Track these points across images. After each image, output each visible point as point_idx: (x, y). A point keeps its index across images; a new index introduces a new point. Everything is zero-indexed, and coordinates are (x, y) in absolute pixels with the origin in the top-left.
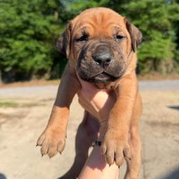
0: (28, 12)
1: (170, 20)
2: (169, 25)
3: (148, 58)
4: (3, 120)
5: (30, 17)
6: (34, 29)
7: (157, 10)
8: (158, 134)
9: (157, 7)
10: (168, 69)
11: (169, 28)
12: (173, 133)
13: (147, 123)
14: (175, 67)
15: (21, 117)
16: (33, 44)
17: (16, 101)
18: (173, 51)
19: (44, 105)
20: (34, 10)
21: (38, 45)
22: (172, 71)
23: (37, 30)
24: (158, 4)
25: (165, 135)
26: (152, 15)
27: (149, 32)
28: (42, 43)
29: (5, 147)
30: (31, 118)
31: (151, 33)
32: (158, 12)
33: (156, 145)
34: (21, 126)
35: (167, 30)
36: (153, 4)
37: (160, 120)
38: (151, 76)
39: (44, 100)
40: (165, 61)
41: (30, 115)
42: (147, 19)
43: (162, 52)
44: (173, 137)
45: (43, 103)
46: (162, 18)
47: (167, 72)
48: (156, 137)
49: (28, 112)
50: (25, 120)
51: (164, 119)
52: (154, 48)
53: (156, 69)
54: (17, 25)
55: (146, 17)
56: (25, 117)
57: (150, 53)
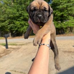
0: (21, 10)
4: (12, 50)
5: (22, 12)
6: (23, 17)
7: (71, 8)
8: (66, 55)
9: (71, 7)
12: (71, 55)
13: (63, 51)
15: (18, 49)
16: (23, 22)
17: (17, 43)
19: (27, 45)
21: (25, 23)
23: (24, 17)
25: (68, 55)
26: (68, 10)
27: (67, 17)
28: (26, 22)
29: (13, 58)
30: (21, 49)
31: (69, 17)
33: (64, 58)
34: (18, 52)
36: (69, 6)
37: (68, 50)
38: (69, 34)
39: (27, 43)
41: (21, 48)
42: (66, 12)
43: (73, 25)
44: (71, 56)
45: (26, 44)
48: (65, 56)
49: (21, 47)
50: (20, 50)
51: (70, 50)
53: (71, 31)
54: (17, 15)
55: (66, 11)
56: (20, 49)
57: (68, 25)
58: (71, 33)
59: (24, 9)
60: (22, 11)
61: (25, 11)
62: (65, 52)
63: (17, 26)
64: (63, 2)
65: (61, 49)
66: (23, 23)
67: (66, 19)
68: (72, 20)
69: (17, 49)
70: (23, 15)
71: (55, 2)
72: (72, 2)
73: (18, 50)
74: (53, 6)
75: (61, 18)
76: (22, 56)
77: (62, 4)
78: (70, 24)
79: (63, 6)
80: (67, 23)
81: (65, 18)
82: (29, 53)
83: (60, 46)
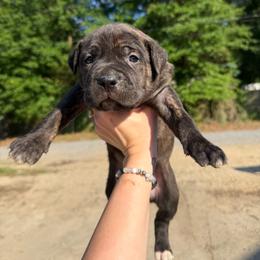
0: (30, 36)
1: (229, 48)
2: (229, 54)
3: (201, 101)
5: (33, 44)
6: (38, 60)
7: (213, 34)
8: (226, 208)
9: (211, 30)
10: (229, 115)
11: (228, 59)
12: (246, 205)
13: (208, 192)
14: (238, 112)
15: (22, 189)
16: (36, 83)
17: (13, 167)
18: (235, 91)
19: (56, 172)
20: (38, 34)
21: (45, 84)
22: (235, 118)
23: (42, 62)
24: (213, 25)
25: (235, 208)
26: (205, 42)
27: (201, 65)
28: (49, 80)
30: (37, 190)
31: (205, 66)
32: (214, 37)
33: (225, 224)
34: (24, 204)
35: (225, 62)
36: (207, 27)
37: (225, 188)
38: (206, 126)
39: (55, 165)
40: (225, 104)
41: (36, 187)
42: (197, 47)
43: (220, 92)
44: (247, 211)
45: (53, 168)
46: (218, 45)
47: (228, 120)
48: (224, 212)
49: (33, 182)
52: (209, 87)
53: (212, 116)
54: (13, 55)
55: (197, 44)
56: (29, 188)
57: (204, 94)
58: (211, 121)
59: (42, 30)
60: (35, 40)
61: (46, 37)
62: (218, 194)
63: (10, 97)
64: (186, 13)
65: (199, 184)
66: (38, 85)
67: (196, 73)
68: (215, 77)
69: (15, 193)
70: (34, 55)
71: (159, 9)
72: (217, 13)
73: (20, 196)
74: (149, 25)
75: (180, 69)
76: (41, 226)
77: (182, 18)
78: (210, 89)
79: (185, 27)
80: (199, 87)
81: (192, 68)
82: (73, 210)
83: (191, 172)
